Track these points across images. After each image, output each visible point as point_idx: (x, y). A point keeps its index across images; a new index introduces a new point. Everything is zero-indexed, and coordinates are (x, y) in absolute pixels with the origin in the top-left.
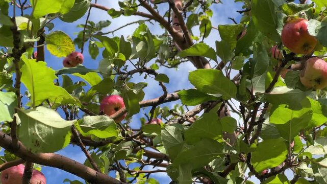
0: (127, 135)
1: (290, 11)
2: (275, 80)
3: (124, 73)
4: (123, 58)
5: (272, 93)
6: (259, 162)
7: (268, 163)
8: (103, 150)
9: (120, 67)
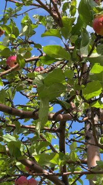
0: (23, 78)
1: (97, 11)
2: (93, 49)
3: (16, 45)
4: (14, 36)
5: (90, 57)
6: (88, 94)
7: (93, 94)
8: (10, 86)
9: (13, 41)
